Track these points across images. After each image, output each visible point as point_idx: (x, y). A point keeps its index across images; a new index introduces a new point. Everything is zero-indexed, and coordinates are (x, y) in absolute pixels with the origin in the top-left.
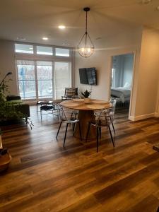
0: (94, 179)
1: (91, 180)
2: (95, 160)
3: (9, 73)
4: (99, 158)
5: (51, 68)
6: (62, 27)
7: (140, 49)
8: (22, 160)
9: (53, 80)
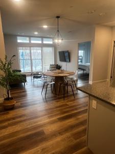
0: (59, 112)
1: (57, 113)
2: (62, 104)
3: (14, 56)
4: (64, 103)
5: (40, 51)
6: (45, 27)
7: (94, 38)
8: (21, 104)
9: (42, 59)
